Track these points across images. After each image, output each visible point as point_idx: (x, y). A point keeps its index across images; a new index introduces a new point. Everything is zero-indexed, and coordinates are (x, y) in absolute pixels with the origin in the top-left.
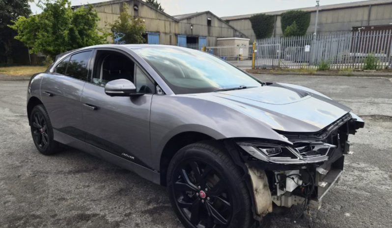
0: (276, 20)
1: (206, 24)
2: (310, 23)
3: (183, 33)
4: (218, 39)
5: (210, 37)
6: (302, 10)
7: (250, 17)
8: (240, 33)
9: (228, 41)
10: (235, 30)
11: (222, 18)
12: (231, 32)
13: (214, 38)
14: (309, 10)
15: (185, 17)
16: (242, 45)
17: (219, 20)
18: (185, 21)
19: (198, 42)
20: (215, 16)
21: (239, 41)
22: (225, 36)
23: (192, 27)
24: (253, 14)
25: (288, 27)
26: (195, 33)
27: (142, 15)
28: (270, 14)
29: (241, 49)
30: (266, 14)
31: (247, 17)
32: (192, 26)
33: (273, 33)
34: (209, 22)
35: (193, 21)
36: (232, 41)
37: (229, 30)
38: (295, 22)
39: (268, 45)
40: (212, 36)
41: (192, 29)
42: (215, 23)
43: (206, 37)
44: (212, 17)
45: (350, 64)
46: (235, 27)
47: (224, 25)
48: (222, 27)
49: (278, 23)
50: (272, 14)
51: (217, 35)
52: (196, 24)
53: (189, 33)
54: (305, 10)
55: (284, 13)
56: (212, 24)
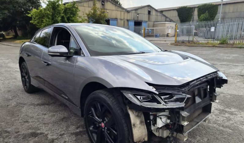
0: (194, 10)
1: (147, 13)
2: (218, 12)
3: (132, 19)
4: (155, 23)
5: (149, 22)
6: (212, 4)
7: (177, 8)
8: (169, 19)
9: (161, 24)
10: (166, 17)
11: (158, 9)
12: (164, 18)
13: (152, 23)
14: (218, 4)
15: (134, 9)
16: (171, 27)
17: (156, 11)
18: (134, 12)
19: (142, 25)
20: (153, 8)
21: (168, 24)
22: (158, 21)
23: (138, 16)
24: (179, 7)
25: (202, 15)
26: (140, 19)
27: (107, 8)
28: (190, 7)
29: (170, 30)
30: (188, 7)
31: (175, 9)
32: (138, 14)
33: (192, 19)
34: (149, 12)
35: (139, 11)
36: (164, 24)
37: (162, 17)
38: (207, 11)
39: (186, 27)
40: (151, 21)
41: (138, 17)
42: (153, 13)
43: (147, 21)
44: (152, 9)
45: (242, 40)
46: (167, 15)
47: (159, 14)
48: (157, 15)
49: (196, 13)
50: (192, 7)
51: (154, 21)
52: (141, 13)
53: (136, 19)
54: (215, 4)
55: (200, 6)
56: (151, 13)
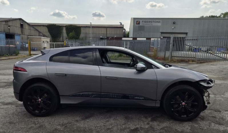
0: (63, 29)
1: (19, 26)
2: (81, 32)
3: (3, 31)
4: (29, 37)
5: (23, 35)
6: (77, 25)
7: (46, 25)
8: (43, 34)
9: (36, 39)
10: (40, 32)
11: (31, 23)
12: (37, 33)
13: (26, 36)
14: (80, 26)
15: (3, 20)
16: (46, 41)
17: (28, 24)
18: (4, 23)
19: (14, 38)
20: (25, 22)
21: (44, 39)
22: (33, 35)
23: (9, 28)
24: (49, 24)
25: (70, 33)
26: (12, 31)
28: (59, 25)
29: (46, 44)
30: (57, 25)
32: (9, 26)
33: (62, 36)
34: (22, 26)
35: (10, 23)
36: (39, 39)
38: (73, 31)
40: (24, 35)
41: (9, 29)
42: (26, 27)
43: (20, 35)
44: (24, 22)
47: (32, 28)
48: (31, 30)
49: (64, 31)
50: (60, 25)
51: (28, 34)
52: (12, 26)
53: (7, 31)
54: (78, 26)
55: (67, 26)
56: (24, 27)
